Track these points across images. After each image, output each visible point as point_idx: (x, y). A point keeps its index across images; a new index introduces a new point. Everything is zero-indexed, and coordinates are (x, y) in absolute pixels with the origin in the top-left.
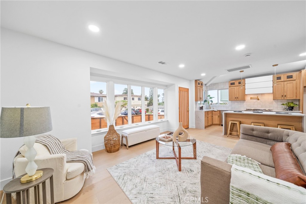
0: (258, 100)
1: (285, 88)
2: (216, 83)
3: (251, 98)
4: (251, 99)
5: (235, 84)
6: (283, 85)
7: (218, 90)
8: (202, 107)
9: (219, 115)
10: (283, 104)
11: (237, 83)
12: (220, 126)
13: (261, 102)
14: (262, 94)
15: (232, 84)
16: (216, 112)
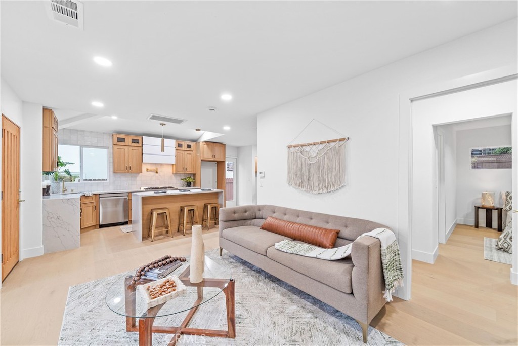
0: (157, 172)
1: (186, 158)
2: (77, 130)
3: (147, 169)
4: (147, 171)
5: (126, 140)
6: (184, 155)
7: (82, 147)
8: (48, 187)
9: (94, 204)
10: (182, 179)
11: (128, 141)
12: (95, 229)
13: (160, 176)
14: (161, 164)
15: (119, 140)
16: (89, 199)
